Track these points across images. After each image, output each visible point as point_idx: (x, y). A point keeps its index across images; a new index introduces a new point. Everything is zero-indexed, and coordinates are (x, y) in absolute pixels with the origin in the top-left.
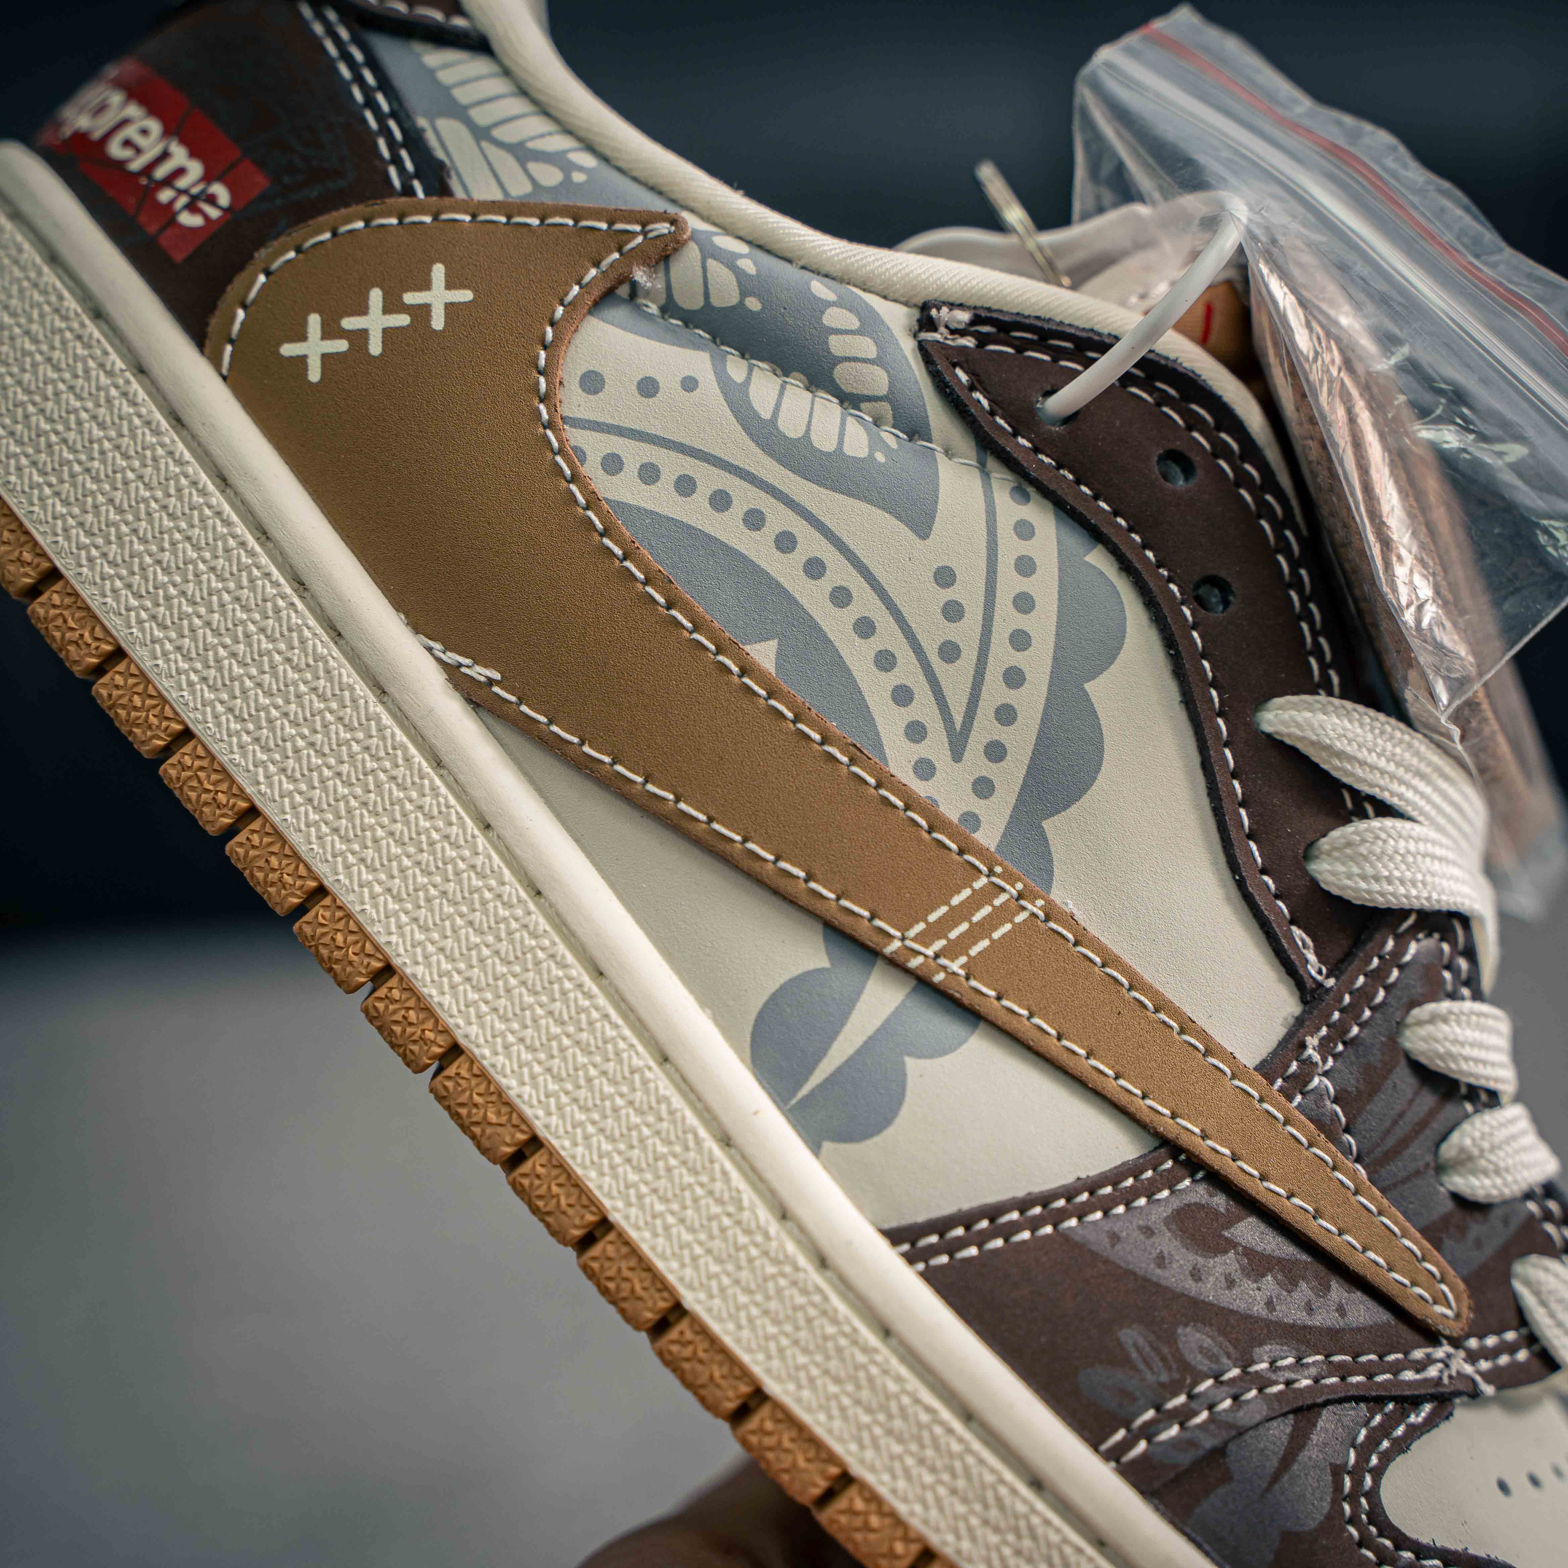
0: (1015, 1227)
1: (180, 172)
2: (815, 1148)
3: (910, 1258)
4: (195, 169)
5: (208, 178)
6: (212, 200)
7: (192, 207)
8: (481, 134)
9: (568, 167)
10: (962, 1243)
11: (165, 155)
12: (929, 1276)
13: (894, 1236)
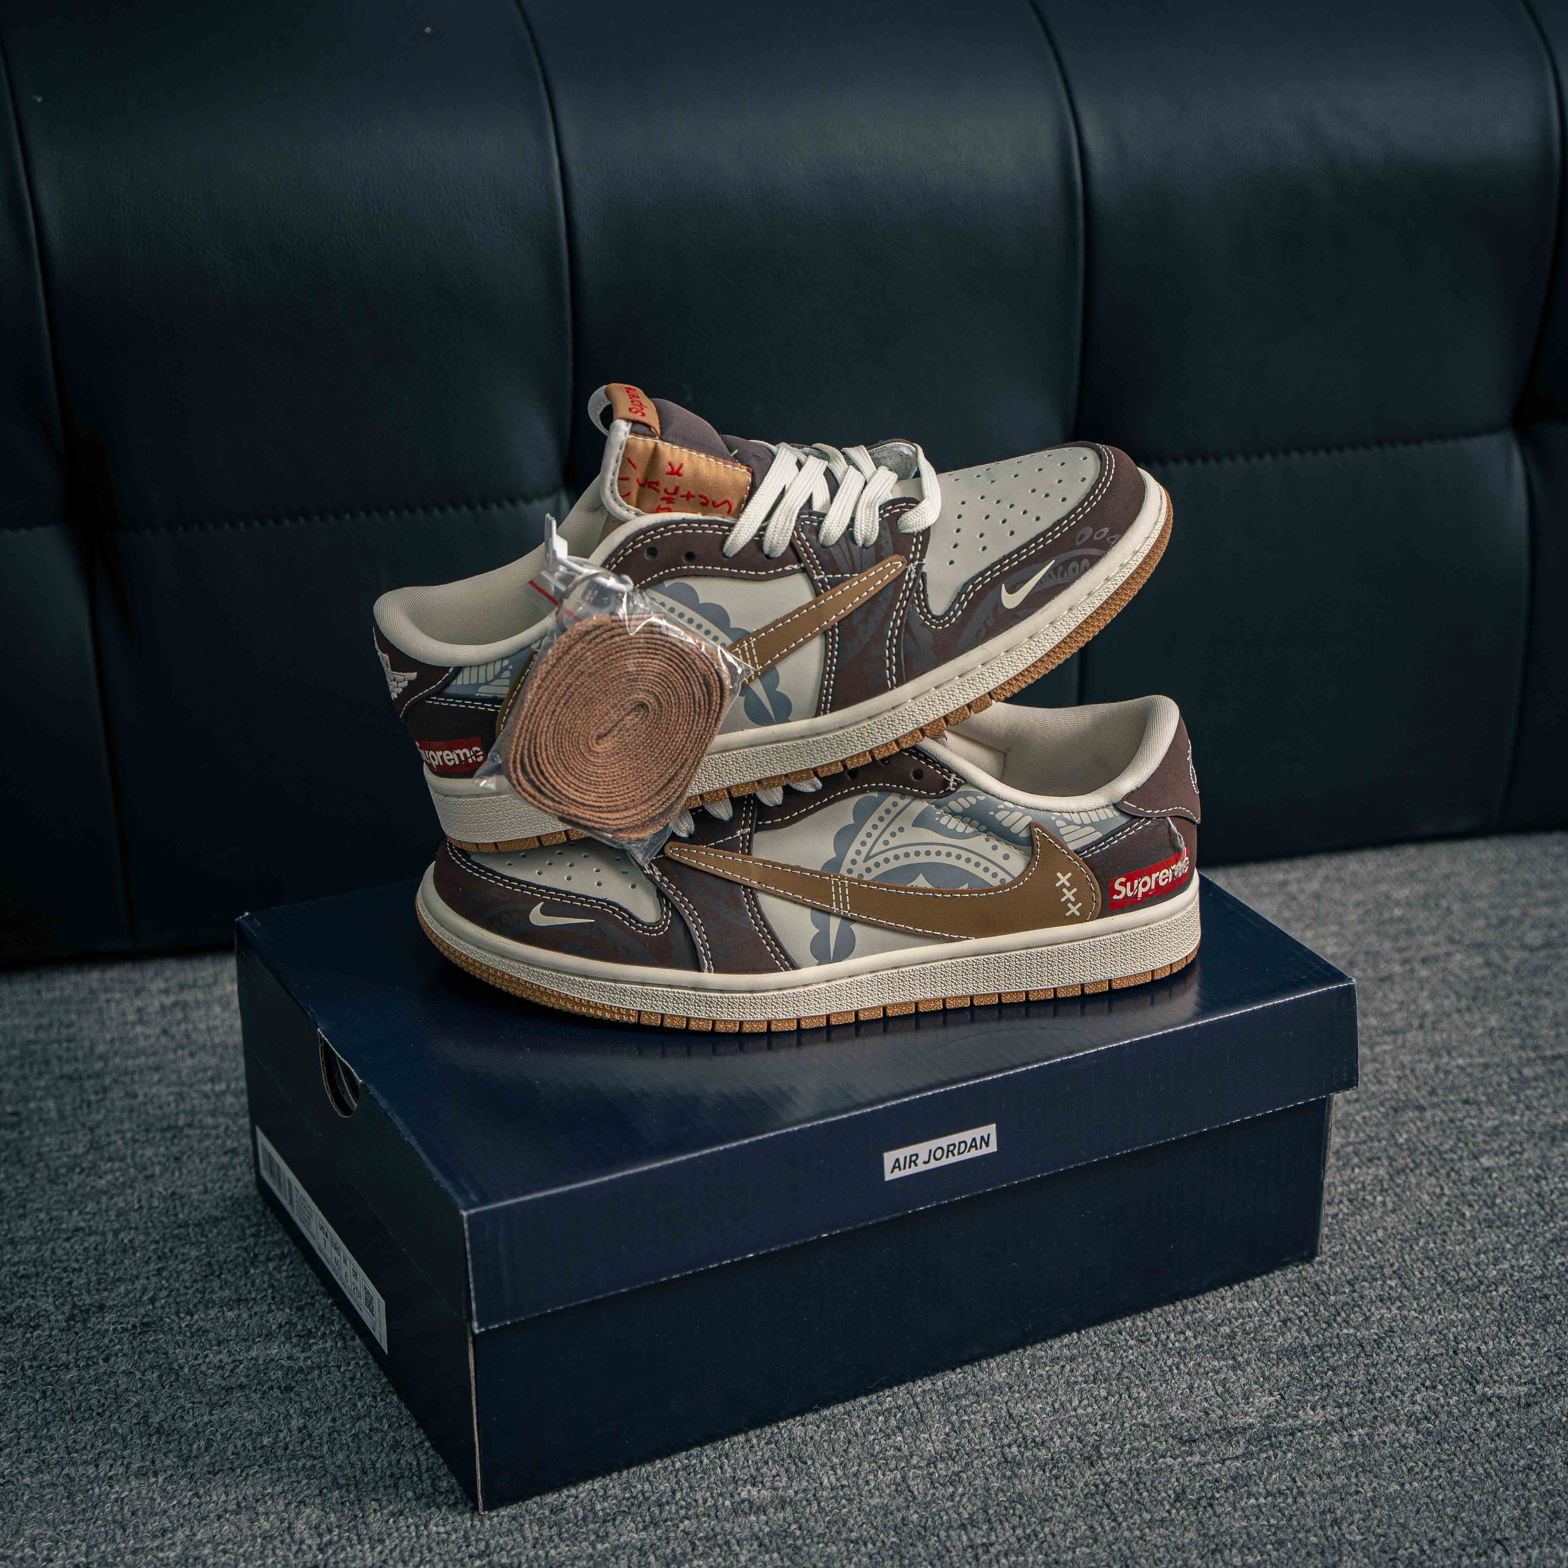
0: (829, 684)
1: (465, 754)
2: (789, 721)
3: (825, 713)
4: (465, 750)
5: (470, 750)
6: (477, 752)
7: (477, 757)
8: (487, 683)
9: (506, 668)
10: (827, 699)
11: (458, 755)
12: (831, 711)
13: (817, 714)
